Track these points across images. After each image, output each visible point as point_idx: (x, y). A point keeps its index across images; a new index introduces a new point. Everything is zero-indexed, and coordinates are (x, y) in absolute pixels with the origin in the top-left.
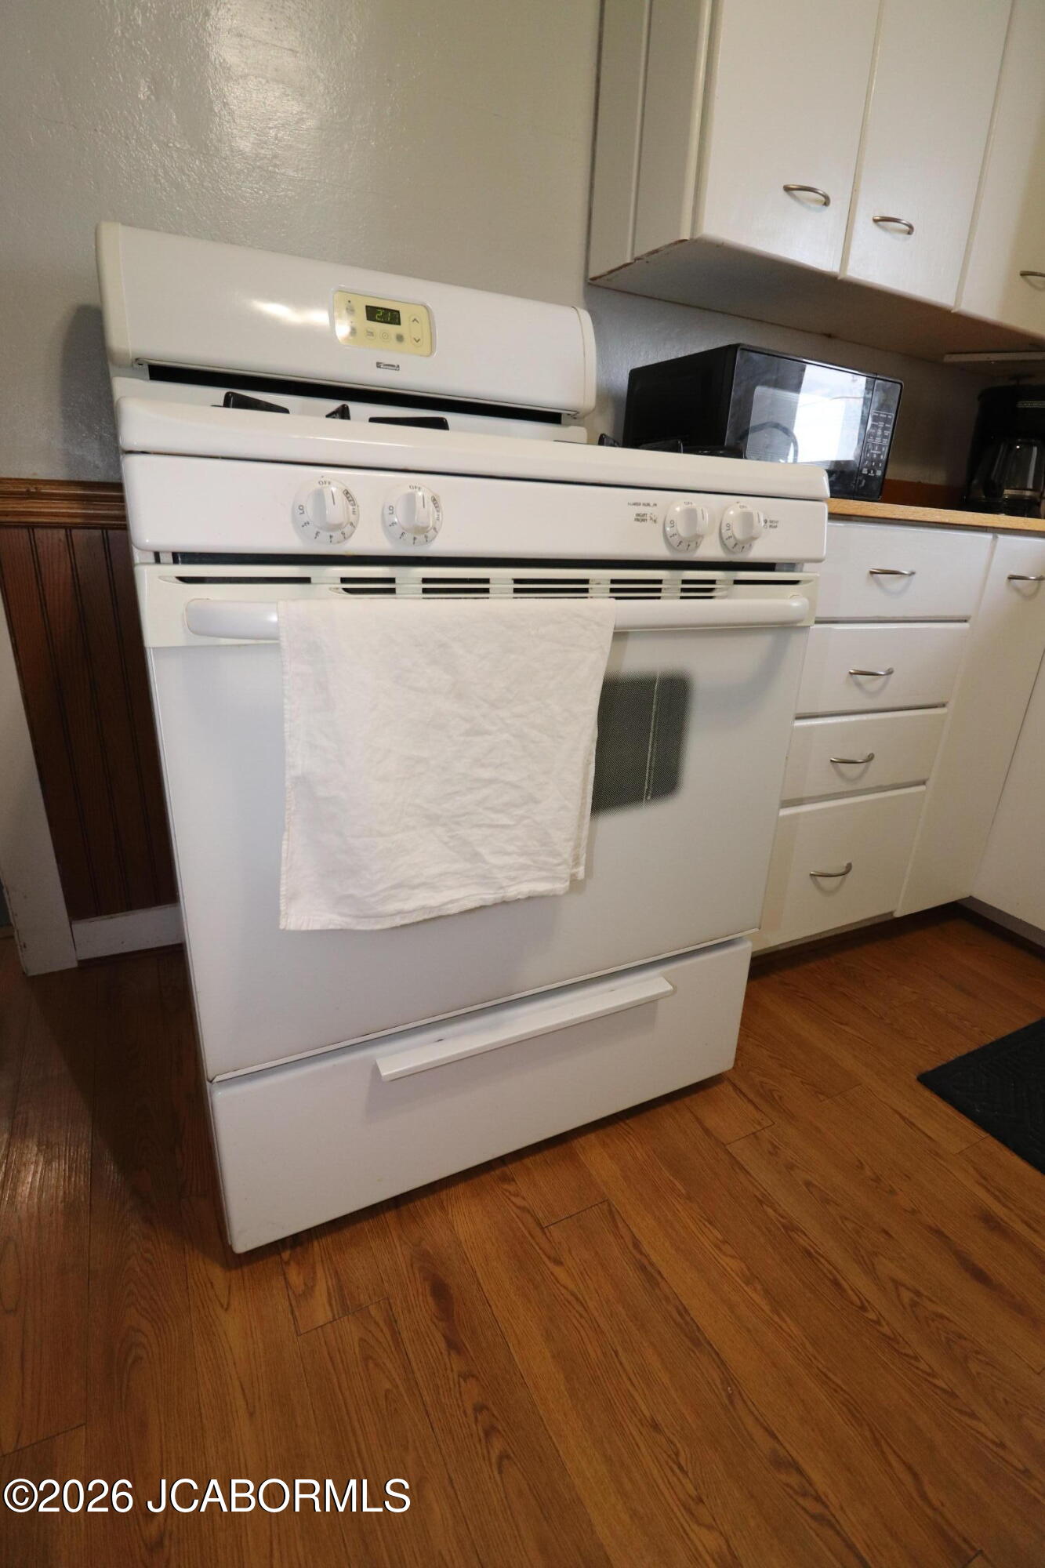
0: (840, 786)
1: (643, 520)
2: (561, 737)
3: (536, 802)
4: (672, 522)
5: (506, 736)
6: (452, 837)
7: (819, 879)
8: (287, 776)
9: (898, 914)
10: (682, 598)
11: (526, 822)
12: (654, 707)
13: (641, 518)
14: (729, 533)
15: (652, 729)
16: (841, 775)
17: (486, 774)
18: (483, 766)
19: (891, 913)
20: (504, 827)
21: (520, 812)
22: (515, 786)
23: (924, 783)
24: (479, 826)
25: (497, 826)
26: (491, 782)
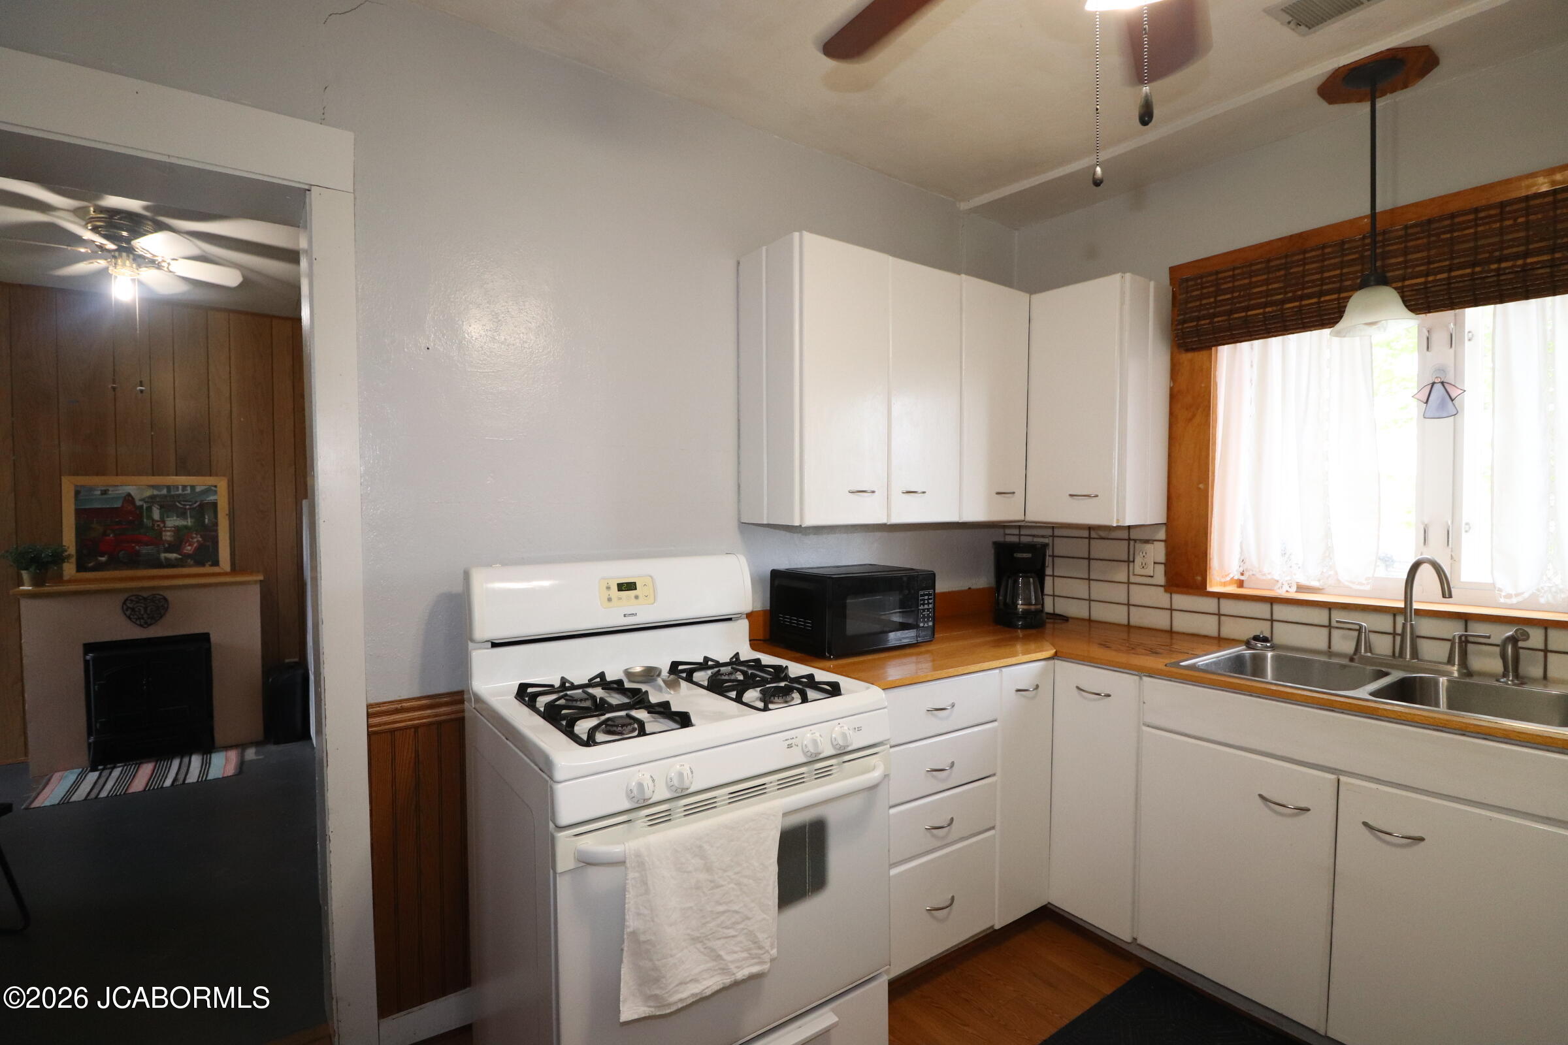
0: (938, 844)
1: (791, 747)
2: (760, 879)
3: (748, 918)
4: (806, 745)
5: (732, 885)
6: (705, 948)
7: (933, 912)
8: (625, 933)
9: (997, 927)
10: (816, 778)
11: (745, 931)
12: (807, 840)
13: (790, 746)
14: (836, 743)
15: (807, 853)
16: (933, 836)
17: (721, 908)
18: (721, 904)
19: (992, 927)
20: (733, 936)
21: (741, 926)
22: (737, 912)
23: (993, 828)
24: (719, 939)
25: (729, 937)
26: (724, 912)
